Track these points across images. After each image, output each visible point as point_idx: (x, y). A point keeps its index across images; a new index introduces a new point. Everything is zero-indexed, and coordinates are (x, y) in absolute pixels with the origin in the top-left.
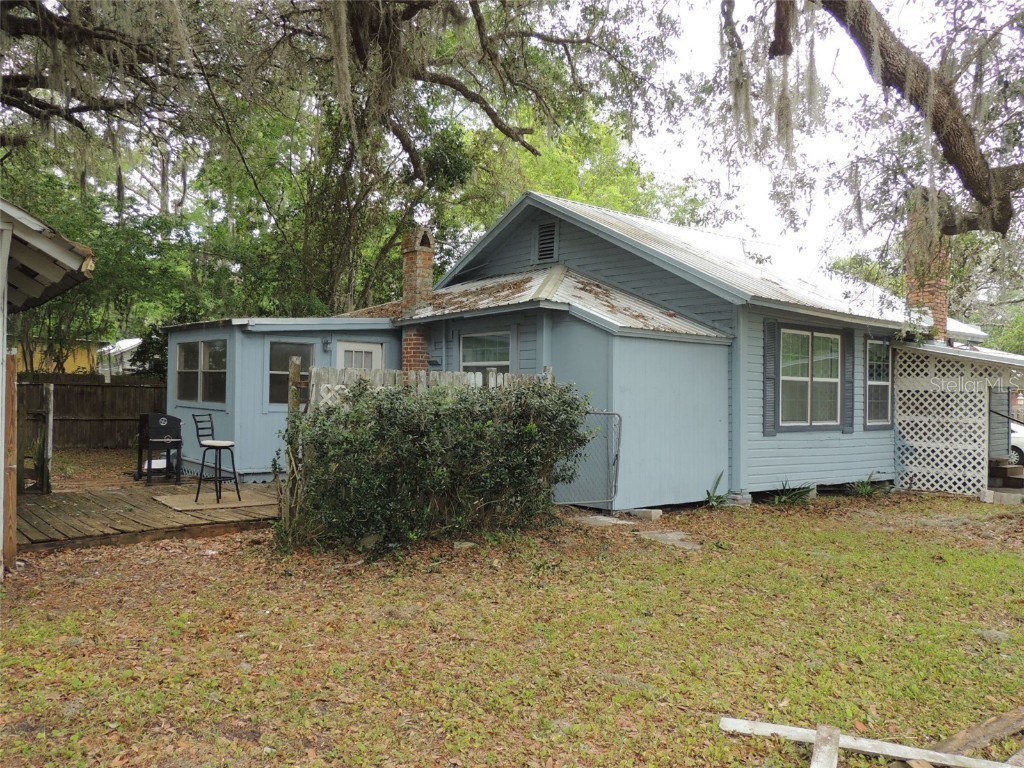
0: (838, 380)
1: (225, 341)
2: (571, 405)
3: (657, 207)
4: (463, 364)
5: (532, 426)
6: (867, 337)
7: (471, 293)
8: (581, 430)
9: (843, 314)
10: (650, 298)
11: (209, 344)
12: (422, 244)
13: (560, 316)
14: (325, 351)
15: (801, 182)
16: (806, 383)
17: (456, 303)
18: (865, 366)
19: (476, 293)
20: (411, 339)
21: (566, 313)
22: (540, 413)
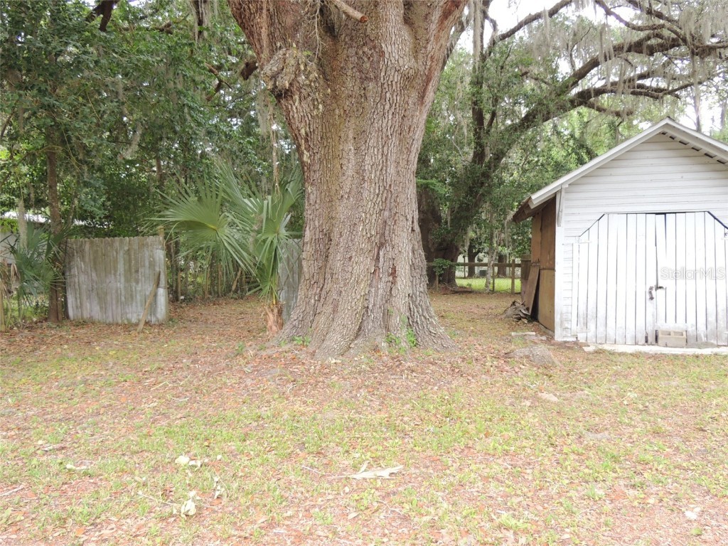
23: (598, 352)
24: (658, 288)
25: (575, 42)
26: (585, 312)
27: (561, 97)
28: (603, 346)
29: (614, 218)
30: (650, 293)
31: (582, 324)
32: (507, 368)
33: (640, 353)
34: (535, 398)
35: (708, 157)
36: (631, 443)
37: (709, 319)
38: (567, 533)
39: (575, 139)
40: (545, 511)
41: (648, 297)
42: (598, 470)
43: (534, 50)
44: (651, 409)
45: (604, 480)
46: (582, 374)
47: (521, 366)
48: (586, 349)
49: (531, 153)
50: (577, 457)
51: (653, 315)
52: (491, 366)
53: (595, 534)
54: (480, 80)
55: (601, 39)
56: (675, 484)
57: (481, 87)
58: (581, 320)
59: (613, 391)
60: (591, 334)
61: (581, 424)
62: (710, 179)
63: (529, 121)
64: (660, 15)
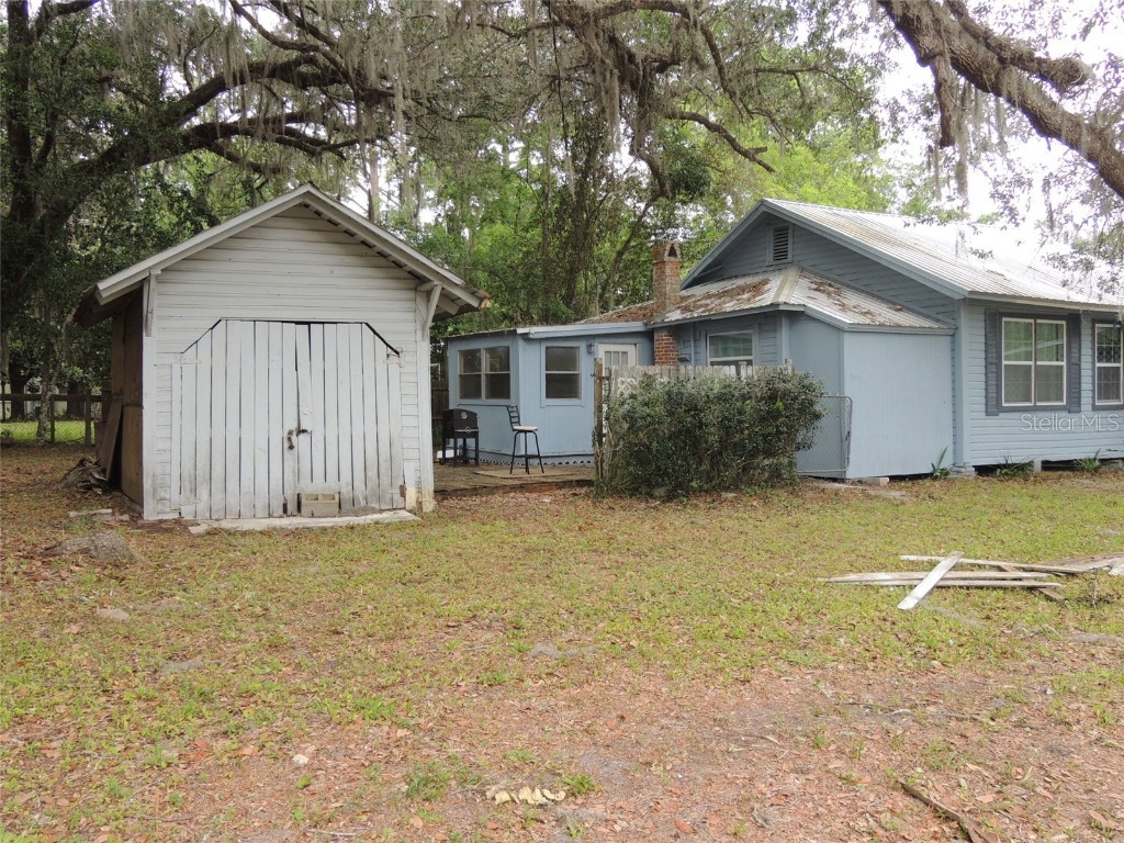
0: (1064, 363)
1: (508, 348)
2: (808, 388)
3: (894, 189)
4: (710, 360)
5: (779, 404)
6: (1094, 321)
7: (714, 295)
8: (817, 408)
9: (1063, 302)
10: (879, 294)
11: (491, 351)
12: (669, 255)
13: (796, 316)
14: (589, 353)
15: (1019, 182)
16: (1030, 366)
17: (701, 306)
18: (1093, 349)
19: (719, 295)
20: (662, 339)
21: (802, 313)
22: (786, 394)
23: (212, 533)
24: (301, 431)
25: (192, 46)
26: (192, 472)
27: (168, 129)
28: (221, 522)
29: (235, 327)
30: (289, 439)
31: (188, 492)
32: (47, 574)
33: (275, 529)
34: (92, 617)
35: (364, 246)
36: (234, 667)
37: (369, 474)
38: (104, 833)
39: (190, 198)
40: (73, 805)
41: (286, 445)
42: (173, 719)
43: (123, 43)
44: (273, 613)
45: (182, 734)
46: (178, 569)
47: (73, 568)
48: (194, 530)
49: (117, 213)
50: (144, 705)
51: (293, 472)
52: (16, 573)
53: (152, 823)
54: (20, 74)
55: (228, 48)
56: (287, 718)
57: (25, 88)
58: (187, 485)
59: (222, 591)
60: (202, 506)
61: (160, 651)
62: (369, 277)
63: (113, 160)
64: (314, 32)
